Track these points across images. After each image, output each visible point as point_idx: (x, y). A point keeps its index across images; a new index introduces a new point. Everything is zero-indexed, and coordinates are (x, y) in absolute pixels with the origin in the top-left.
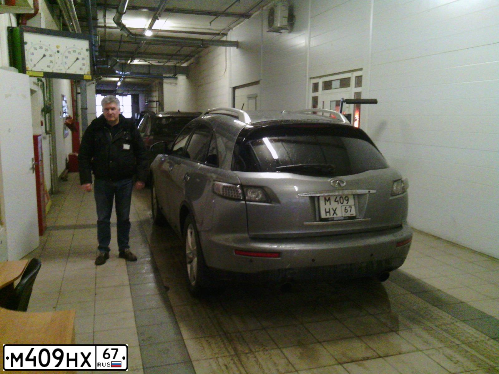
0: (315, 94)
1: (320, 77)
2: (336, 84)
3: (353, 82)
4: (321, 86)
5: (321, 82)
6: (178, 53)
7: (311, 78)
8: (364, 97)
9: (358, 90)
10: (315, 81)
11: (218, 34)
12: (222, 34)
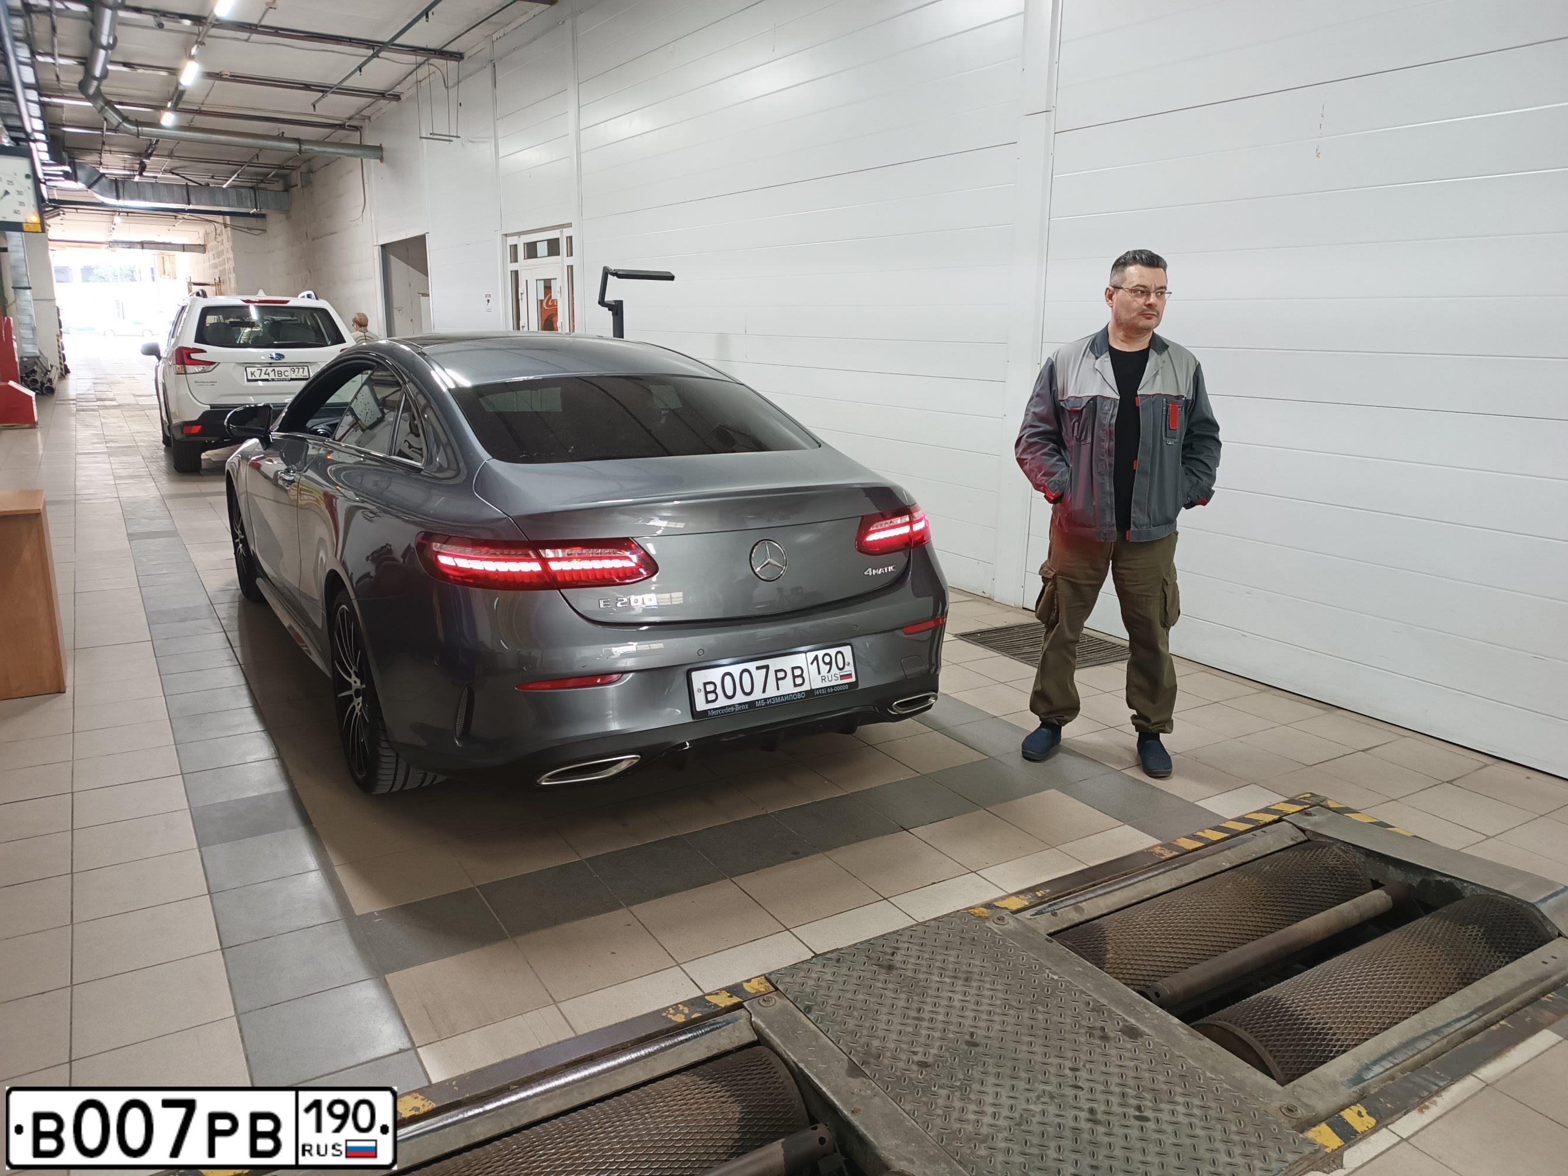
0: (514, 267)
1: (519, 234)
2: (542, 249)
3: (563, 246)
4: (521, 252)
5: (521, 242)
6: (255, 161)
7: (506, 235)
9: (569, 261)
10: (512, 241)
11: (341, 126)
12: (349, 126)
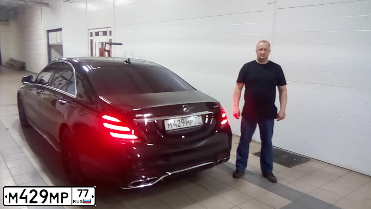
0: (91, 38)
1: (93, 29)
2: (101, 34)
3: (108, 33)
5: (94, 32)
7: (89, 29)
8: (113, 42)
9: (110, 37)
10: (91, 31)
